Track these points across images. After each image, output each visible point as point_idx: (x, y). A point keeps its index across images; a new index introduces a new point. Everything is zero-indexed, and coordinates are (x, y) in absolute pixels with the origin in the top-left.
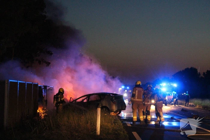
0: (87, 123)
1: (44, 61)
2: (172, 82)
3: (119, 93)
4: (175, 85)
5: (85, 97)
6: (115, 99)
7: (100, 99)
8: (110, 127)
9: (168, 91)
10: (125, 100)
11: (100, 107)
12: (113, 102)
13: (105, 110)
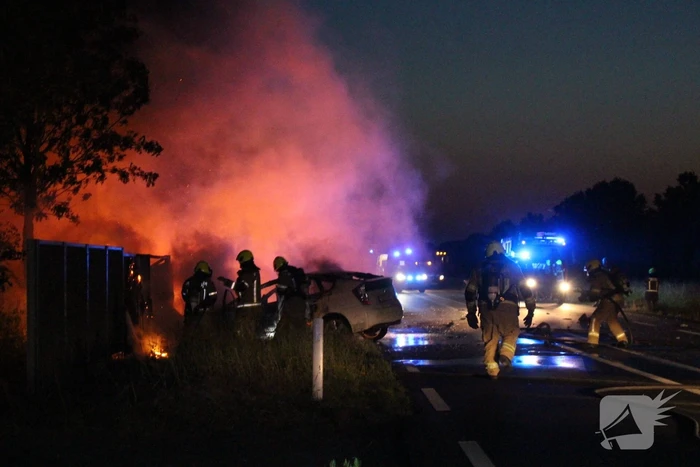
0: (284, 366)
1: (136, 171)
2: (551, 231)
3: (380, 272)
4: (560, 241)
5: (273, 287)
6: (366, 290)
7: (318, 291)
8: (354, 376)
9: (535, 261)
10: (400, 292)
11: (323, 315)
12: (360, 300)
13: (337, 325)
